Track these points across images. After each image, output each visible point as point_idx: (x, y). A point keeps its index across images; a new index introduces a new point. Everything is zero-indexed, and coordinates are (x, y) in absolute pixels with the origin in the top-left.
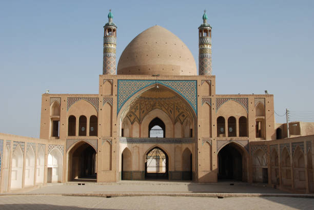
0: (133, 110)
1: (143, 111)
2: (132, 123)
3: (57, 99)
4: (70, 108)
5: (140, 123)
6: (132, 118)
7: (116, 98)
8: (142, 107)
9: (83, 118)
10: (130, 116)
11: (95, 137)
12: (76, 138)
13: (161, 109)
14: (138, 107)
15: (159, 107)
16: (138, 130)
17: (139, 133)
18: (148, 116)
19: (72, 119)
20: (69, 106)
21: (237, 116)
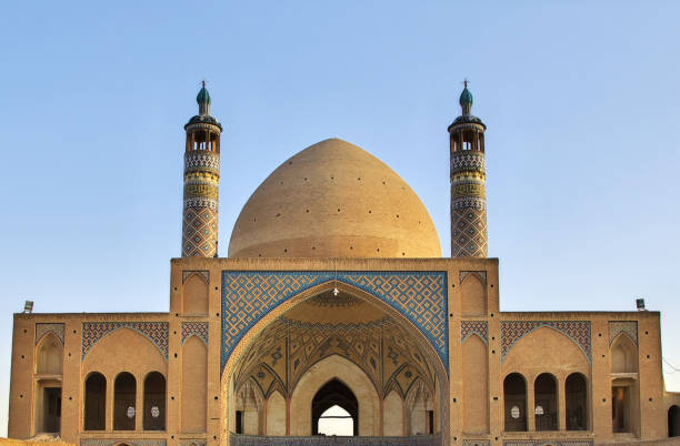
0: (268, 360)
1: (297, 363)
2: (266, 396)
3: (53, 327)
4: (89, 353)
5: (287, 395)
6: (266, 383)
7: (218, 322)
8: (293, 351)
9: (125, 381)
10: (261, 375)
11: (158, 435)
12: (107, 436)
13: (347, 356)
14: (283, 352)
15: (341, 351)
16: (283, 415)
17: (284, 423)
18: (309, 374)
19: (95, 383)
20: (87, 345)
21: (561, 369)
